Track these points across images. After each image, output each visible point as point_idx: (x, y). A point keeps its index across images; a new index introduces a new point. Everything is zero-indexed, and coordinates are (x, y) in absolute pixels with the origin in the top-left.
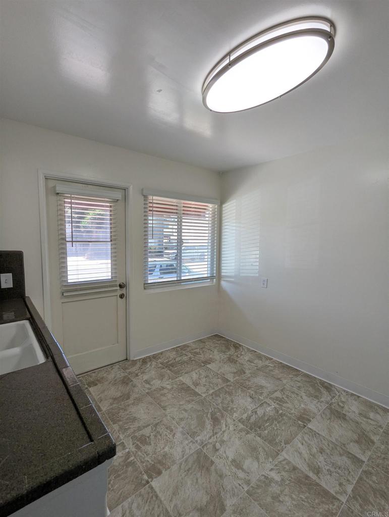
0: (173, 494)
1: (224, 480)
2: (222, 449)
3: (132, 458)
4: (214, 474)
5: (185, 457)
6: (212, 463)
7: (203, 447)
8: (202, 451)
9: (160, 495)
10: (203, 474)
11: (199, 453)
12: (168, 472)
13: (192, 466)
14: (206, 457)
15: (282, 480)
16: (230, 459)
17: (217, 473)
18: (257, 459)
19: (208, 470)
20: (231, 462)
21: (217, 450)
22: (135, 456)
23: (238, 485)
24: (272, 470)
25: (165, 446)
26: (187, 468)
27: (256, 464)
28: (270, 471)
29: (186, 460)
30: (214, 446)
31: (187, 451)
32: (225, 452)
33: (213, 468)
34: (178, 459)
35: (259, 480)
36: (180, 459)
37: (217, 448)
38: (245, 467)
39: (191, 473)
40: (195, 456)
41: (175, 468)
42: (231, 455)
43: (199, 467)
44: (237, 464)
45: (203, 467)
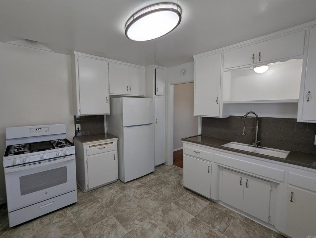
0: (183, 214)
1: (161, 219)
2: (162, 233)
3: (210, 225)
4: (166, 221)
5: (182, 227)
6: (167, 226)
7: (173, 234)
8: (174, 231)
9: (188, 213)
10: (171, 221)
11: (175, 230)
12: (189, 221)
13: (177, 224)
14: (171, 228)
15: (134, 221)
16: (158, 228)
17: (165, 221)
18: (142, 229)
19: (169, 223)
20: (157, 227)
21: (164, 232)
22: (209, 227)
23: (156, 217)
24: (137, 225)
25: (196, 233)
26: (180, 223)
27: (144, 226)
28: (138, 224)
29: (181, 226)
30: (167, 235)
31: (182, 231)
32: (160, 231)
33: (167, 224)
34: (186, 227)
35: (145, 220)
36: (185, 227)
37: (165, 234)
38: (151, 225)
39: (177, 221)
40: (177, 229)
41: (186, 223)
42: (157, 230)
43: (174, 223)
44: (154, 226)
45: (172, 224)
